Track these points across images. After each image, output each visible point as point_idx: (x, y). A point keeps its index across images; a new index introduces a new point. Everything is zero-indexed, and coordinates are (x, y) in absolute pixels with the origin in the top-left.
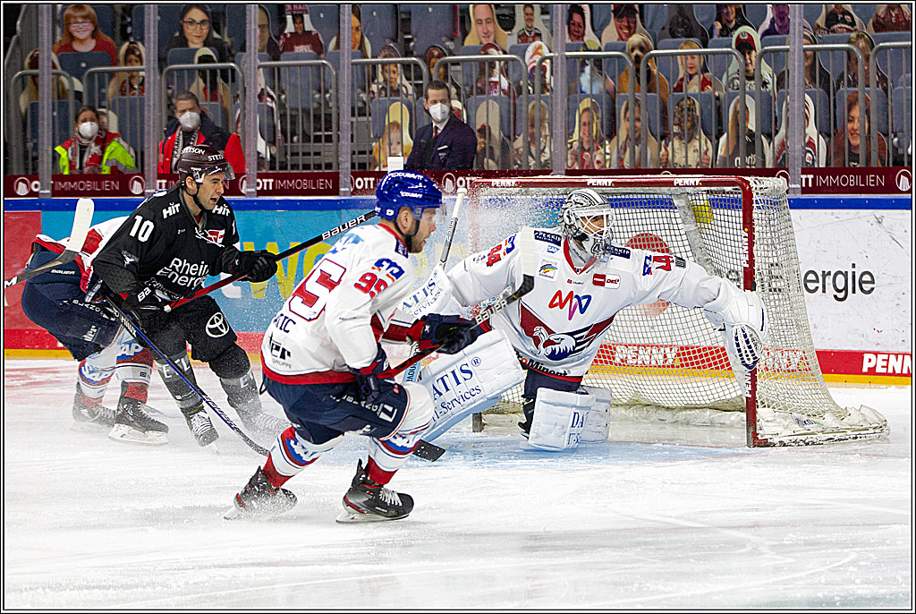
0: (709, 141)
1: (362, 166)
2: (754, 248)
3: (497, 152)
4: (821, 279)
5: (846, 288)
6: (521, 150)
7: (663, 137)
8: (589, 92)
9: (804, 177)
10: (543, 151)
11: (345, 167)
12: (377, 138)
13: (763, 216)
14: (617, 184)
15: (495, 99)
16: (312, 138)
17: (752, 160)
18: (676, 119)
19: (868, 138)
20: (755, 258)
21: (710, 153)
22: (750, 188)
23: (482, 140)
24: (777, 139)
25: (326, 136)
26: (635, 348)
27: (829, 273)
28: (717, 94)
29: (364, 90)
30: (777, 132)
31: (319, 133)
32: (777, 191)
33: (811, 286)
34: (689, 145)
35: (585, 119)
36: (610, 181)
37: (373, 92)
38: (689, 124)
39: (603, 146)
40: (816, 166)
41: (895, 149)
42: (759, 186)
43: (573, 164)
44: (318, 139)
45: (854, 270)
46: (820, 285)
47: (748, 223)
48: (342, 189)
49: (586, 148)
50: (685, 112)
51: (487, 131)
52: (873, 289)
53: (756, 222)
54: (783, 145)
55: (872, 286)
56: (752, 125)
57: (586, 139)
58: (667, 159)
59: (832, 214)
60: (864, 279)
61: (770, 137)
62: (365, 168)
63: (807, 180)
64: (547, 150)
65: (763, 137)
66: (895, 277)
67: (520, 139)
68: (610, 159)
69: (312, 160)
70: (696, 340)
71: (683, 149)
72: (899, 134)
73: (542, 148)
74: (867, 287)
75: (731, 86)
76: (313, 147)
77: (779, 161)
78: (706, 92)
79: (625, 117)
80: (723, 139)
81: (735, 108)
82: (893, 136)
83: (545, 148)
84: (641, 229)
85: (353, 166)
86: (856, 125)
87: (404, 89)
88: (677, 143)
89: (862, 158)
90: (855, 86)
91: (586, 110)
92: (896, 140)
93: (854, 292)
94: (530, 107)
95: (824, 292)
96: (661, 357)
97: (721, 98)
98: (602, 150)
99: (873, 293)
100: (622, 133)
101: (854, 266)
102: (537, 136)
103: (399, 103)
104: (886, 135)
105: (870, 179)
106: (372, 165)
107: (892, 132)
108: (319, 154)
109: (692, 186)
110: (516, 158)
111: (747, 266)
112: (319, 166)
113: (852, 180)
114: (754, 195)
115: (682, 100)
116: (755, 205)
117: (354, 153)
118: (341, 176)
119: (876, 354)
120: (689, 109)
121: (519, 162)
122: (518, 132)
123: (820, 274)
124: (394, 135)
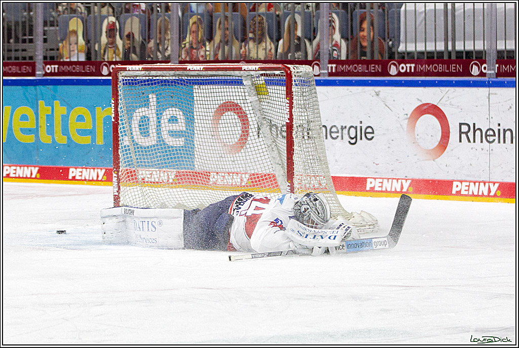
0: (272, 44)
1: (52, 58)
2: (293, 110)
3: (138, 50)
4: (340, 131)
5: (356, 137)
6: (153, 48)
7: (243, 41)
8: (196, 12)
9: (330, 66)
10: (167, 49)
11: (39, 59)
12: (62, 40)
13: (299, 90)
14: (206, 69)
15: (137, 16)
16: (20, 40)
17: (299, 55)
18: (252, 29)
19: (372, 42)
20: (294, 117)
21: (273, 51)
22: (291, 72)
23: (129, 42)
24: (315, 42)
25: (29, 39)
26: (223, 174)
27: (346, 127)
28: (277, 13)
29: (53, 9)
30: (315, 38)
31: (25, 37)
32: (308, 74)
33: (334, 135)
34: (259, 46)
35: (194, 28)
36: (202, 67)
37: (59, 11)
38: (259, 32)
39: (205, 45)
40: (339, 59)
41: (390, 49)
42: (296, 71)
43: (186, 57)
44: (24, 41)
45: (361, 125)
46: (340, 135)
47: (289, 94)
48: (37, 73)
49: (195, 46)
50: (257, 25)
51: (131, 36)
52: (373, 137)
53: (294, 93)
54: (318, 46)
55: (372, 135)
56: (299, 33)
57: (194, 41)
58: (246, 54)
59: (348, 89)
60: (368, 131)
61: (310, 41)
62: (54, 59)
63: (332, 67)
64: (169, 48)
65: (306, 40)
66: (388, 130)
67: (152, 42)
68: (210, 55)
69: (20, 54)
70: (260, 170)
71: (256, 48)
72: (393, 39)
73: (166, 47)
74: (369, 136)
75: (286, 8)
76: (21, 46)
77: (316, 56)
78: (271, 12)
79: (219, 27)
80: (281, 42)
81: (289, 21)
82: (388, 40)
83: (168, 47)
84: (226, 99)
85: (45, 58)
86: (365, 33)
87: (79, 9)
88: (251, 44)
89: (369, 54)
90: (365, 8)
91: (194, 23)
92: (391, 43)
93: (361, 139)
94: (159, 21)
95: (342, 139)
96: (239, 180)
97: (280, 16)
98: (204, 49)
99: (373, 140)
100: (217, 38)
101: (361, 122)
102: (163, 39)
103: (75, 18)
104: (384, 39)
105: (372, 67)
106: (59, 57)
107: (388, 38)
108: (24, 50)
109: (254, 70)
110: (150, 54)
111: (289, 121)
112: (24, 58)
113: (360, 68)
114: (293, 76)
115: (255, 17)
116: (293, 83)
117: (47, 50)
118: (37, 64)
119: (375, 179)
120: (259, 23)
121: (152, 56)
122: (151, 37)
123: (339, 128)
124: (73, 39)
